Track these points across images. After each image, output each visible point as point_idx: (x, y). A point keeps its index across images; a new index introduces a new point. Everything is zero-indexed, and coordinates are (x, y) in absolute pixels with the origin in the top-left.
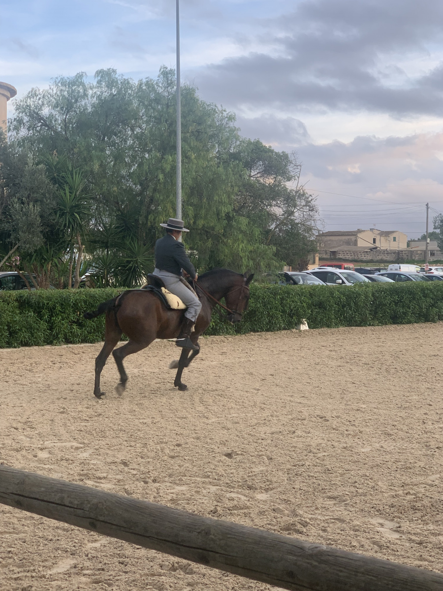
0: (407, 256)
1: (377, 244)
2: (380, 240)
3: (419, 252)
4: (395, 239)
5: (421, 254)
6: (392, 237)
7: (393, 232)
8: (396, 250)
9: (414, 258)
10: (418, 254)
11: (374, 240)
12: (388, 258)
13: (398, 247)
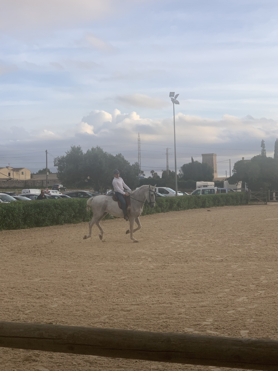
0: (32, 184)
1: (11, 177)
2: (13, 174)
3: (39, 181)
4: (23, 173)
5: (40, 182)
6: (21, 172)
7: (21, 169)
8: (24, 180)
9: (35, 185)
10: (38, 182)
11: (9, 174)
12: (19, 185)
13: (25, 178)
